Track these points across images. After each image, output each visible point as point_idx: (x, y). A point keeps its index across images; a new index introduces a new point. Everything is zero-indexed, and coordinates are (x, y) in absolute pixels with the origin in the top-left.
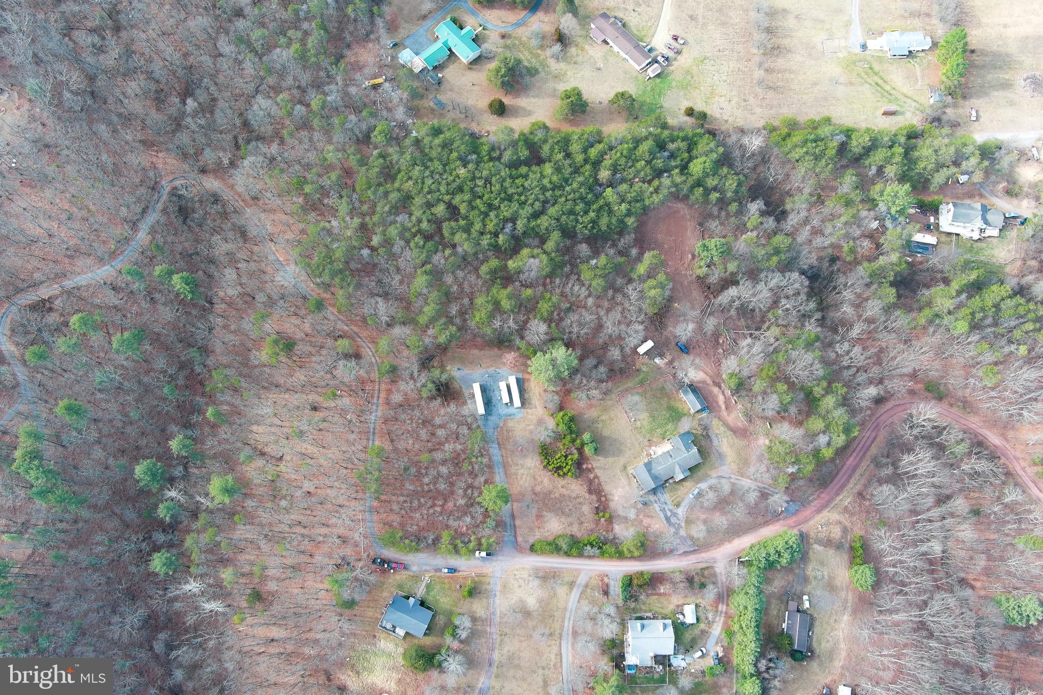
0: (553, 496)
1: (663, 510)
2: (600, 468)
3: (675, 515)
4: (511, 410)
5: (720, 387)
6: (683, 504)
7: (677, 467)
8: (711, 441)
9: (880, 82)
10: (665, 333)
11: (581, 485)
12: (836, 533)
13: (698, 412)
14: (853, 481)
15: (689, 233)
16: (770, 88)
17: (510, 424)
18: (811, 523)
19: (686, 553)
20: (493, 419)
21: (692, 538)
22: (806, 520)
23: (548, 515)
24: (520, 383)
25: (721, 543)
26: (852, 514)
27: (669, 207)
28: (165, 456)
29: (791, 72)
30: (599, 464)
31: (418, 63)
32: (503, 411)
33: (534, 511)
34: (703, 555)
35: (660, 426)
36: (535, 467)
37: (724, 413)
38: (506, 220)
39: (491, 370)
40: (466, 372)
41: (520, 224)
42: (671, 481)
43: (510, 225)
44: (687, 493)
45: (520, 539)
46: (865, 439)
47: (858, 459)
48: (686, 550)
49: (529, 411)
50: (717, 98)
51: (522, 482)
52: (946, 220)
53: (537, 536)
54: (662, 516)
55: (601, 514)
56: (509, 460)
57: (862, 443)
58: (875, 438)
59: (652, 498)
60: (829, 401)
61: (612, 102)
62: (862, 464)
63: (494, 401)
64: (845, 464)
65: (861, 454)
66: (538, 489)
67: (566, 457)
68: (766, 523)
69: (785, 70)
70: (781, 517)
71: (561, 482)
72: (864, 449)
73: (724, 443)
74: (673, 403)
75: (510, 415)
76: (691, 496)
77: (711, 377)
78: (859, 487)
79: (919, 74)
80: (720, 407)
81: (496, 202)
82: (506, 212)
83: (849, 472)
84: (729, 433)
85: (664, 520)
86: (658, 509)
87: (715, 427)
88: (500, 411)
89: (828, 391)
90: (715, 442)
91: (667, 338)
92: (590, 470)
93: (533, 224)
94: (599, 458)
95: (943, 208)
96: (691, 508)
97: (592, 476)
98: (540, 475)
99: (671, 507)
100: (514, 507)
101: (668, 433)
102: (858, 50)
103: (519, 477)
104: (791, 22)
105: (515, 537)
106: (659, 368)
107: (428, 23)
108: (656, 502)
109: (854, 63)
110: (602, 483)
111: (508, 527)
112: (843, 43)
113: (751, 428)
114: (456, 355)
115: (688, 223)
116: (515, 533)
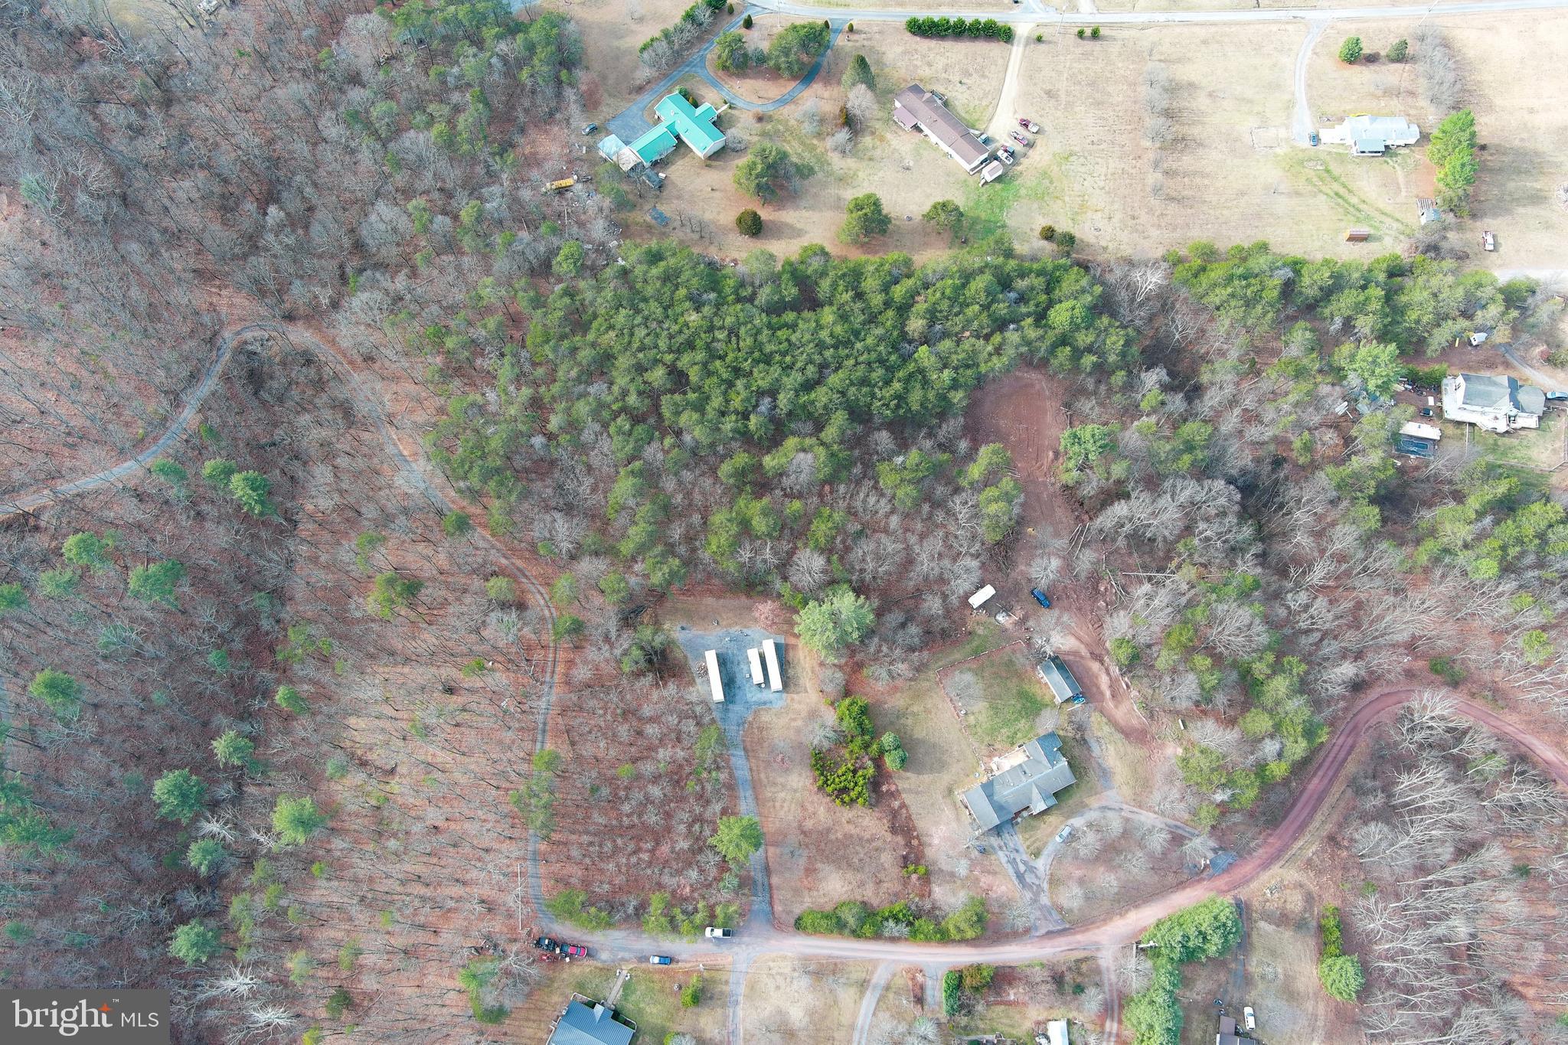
0: (832, 837)
1: (1013, 862)
2: (910, 791)
3: (1032, 869)
4: (766, 695)
5: (1102, 662)
6: (1045, 852)
7: (1035, 791)
8: (1089, 748)
9: (1342, 191)
10: (1013, 575)
11: (880, 819)
12: (1295, 902)
13: (1067, 701)
14: (1319, 817)
15: (1049, 418)
16: (1172, 199)
17: (765, 718)
18: (1254, 885)
19: (1050, 934)
20: (737, 708)
21: (1060, 909)
22: (1246, 881)
23: (825, 869)
24: (781, 651)
25: (1108, 916)
26: (1320, 872)
27: (1017, 378)
28: (205, 766)
29: (1204, 175)
30: (907, 785)
31: (628, 157)
32: (753, 696)
33: (802, 862)
34: (1079, 937)
35: (1007, 723)
36: (805, 788)
37: (1110, 704)
38: (761, 393)
39: (735, 630)
40: (694, 632)
41: (783, 399)
42: (1025, 814)
43: (767, 400)
44: (1052, 834)
45: (778, 908)
46: (1336, 748)
47: (1326, 781)
48: (1051, 928)
49: (795, 696)
50: (1089, 214)
51: (782, 814)
52: (1454, 401)
53: (805, 904)
54: (1011, 871)
55: (912, 868)
56: (762, 776)
57: (1332, 755)
58: (1352, 747)
59: (994, 841)
60: (1280, 685)
61: (928, 217)
62: (1334, 790)
63: (739, 680)
64: (1305, 789)
65: (1330, 773)
66: (809, 824)
67: (855, 772)
68: (1181, 885)
69: (1195, 173)
70: (1204, 875)
71: (846, 814)
72: (1336, 764)
73: (1111, 753)
74: (1026, 687)
75: (765, 703)
76: (1058, 839)
77: (1087, 645)
78: (1329, 827)
79: (1401, 180)
80: (1102, 694)
81: (746, 365)
82: (762, 379)
83: (1313, 802)
84: (1118, 736)
85: (1014, 878)
86: (1004, 860)
87: (1095, 726)
88: (749, 695)
89: (1277, 668)
90: (1096, 750)
91: (1017, 583)
92: (893, 795)
93: (804, 398)
94: (909, 774)
95: (1448, 383)
96: (1059, 858)
97: (896, 804)
98: (812, 802)
99: (1025, 857)
100: (770, 854)
101: (1019, 735)
102: (1306, 144)
103: (778, 804)
104: (1202, 102)
105: (771, 904)
106: (1004, 630)
107: (645, 98)
108: (1001, 848)
109: (1301, 163)
110: (914, 817)
111: (760, 888)
112: (1283, 133)
113: (1154, 729)
114: (679, 606)
115: (1048, 403)
116: (771, 897)
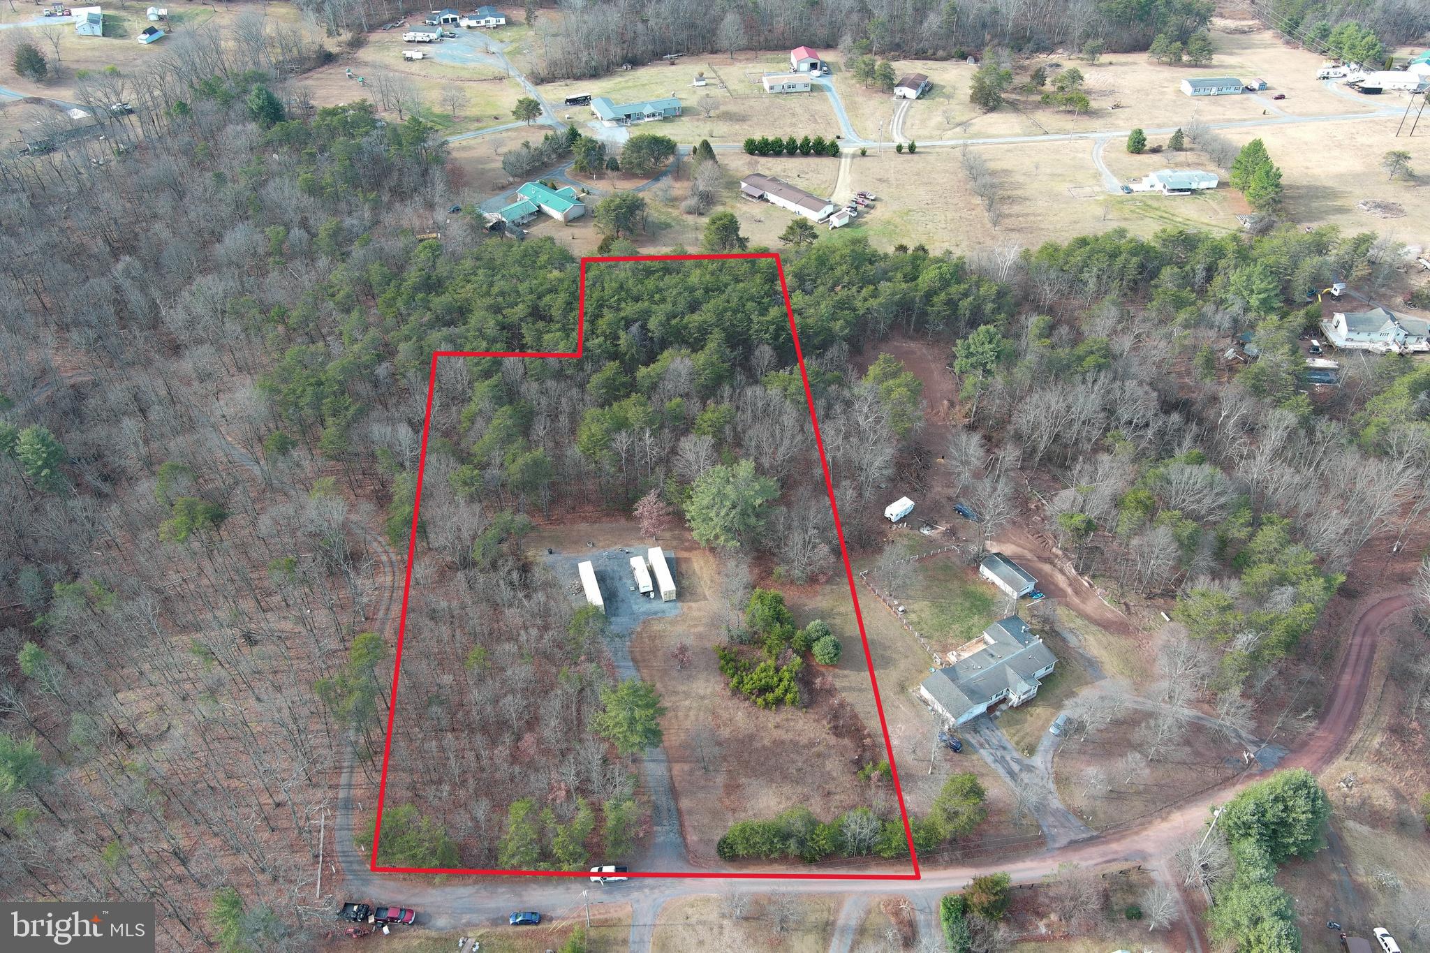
0: (759, 745)
1: (1001, 761)
2: (851, 689)
3: (1030, 769)
4: (656, 606)
5: (1052, 563)
6: (1041, 748)
7: (1010, 673)
8: (1064, 640)
9: (1165, 215)
10: (929, 495)
11: (817, 721)
12: (1383, 798)
13: (1024, 597)
14: (1368, 710)
15: (936, 376)
16: (1012, 230)
17: (657, 627)
19: (1074, 845)
20: (619, 623)
21: (1079, 814)
23: (752, 785)
24: (674, 565)
25: (1146, 819)
26: (1398, 767)
27: (896, 347)
29: (1036, 215)
30: (848, 685)
31: (493, 217)
32: (641, 607)
33: (721, 779)
34: (1114, 846)
35: (957, 619)
36: (713, 694)
37: (1075, 600)
38: (628, 323)
39: (615, 548)
40: (564, 555)
41: (653, 324)
42: (1003, 707)
43: (637, 324)
44: (1044, 727)
45: (692, 838)
46: (1355, 647)
47: (1358, 677)
48: (1073, 837)
49: (693, 605)
50: (937, 244)
51: (688, 724)
52: (1339, 330)
54: (1002, 771)
56: (659, 685)
57: (1354, 653)
58: (1373, 645)
59: (972, 739)
62: (1373, 685)
63: (621, 594)
65: (1361, 668)
66: (725, 733)
67: (777, 670)
68: (1227, 782)
69: (1027, 215)
70: (1254, 770)
71: (771, 719)
72: (1363, 662)
73: (1092, 644)
74: (972, 588)
75: (656, 613)
76: (1052, 730)
77: (1031, 551)
78: (1385, 719)
79: (1215, 206)
80: (1061, 590)
81: (612, 301)
82: (629, 309)
83: (1353, 698)
84: (1094, 628)
85: (1008, 779)
86: (989, 759)
87: (1064, 619)
88: (635, 607)
90: (1073, 641)
91: (936, 502)
92: (831, 692)
93: (676, 322)
94: (846, 672)
95: (1326, 323)
96: (1061, 753)
97: (835, 701)
98: (727, 708)
99: (1016, 755)
100: (675, 772)
101: (974, 630)
102: (1121, 193)
103: (680, 714)
104: (1019, 178)
105: (682, 833)
106: (930, 541)
107: (508, 193)
108: (982, 745)
109: (1122, 202)
110: (861, 716)
111: (665, 814)
112: (1097, 189)
113: (1134, 621)
114: (546, 534)
115: (933, 366)
116: (682, 825)
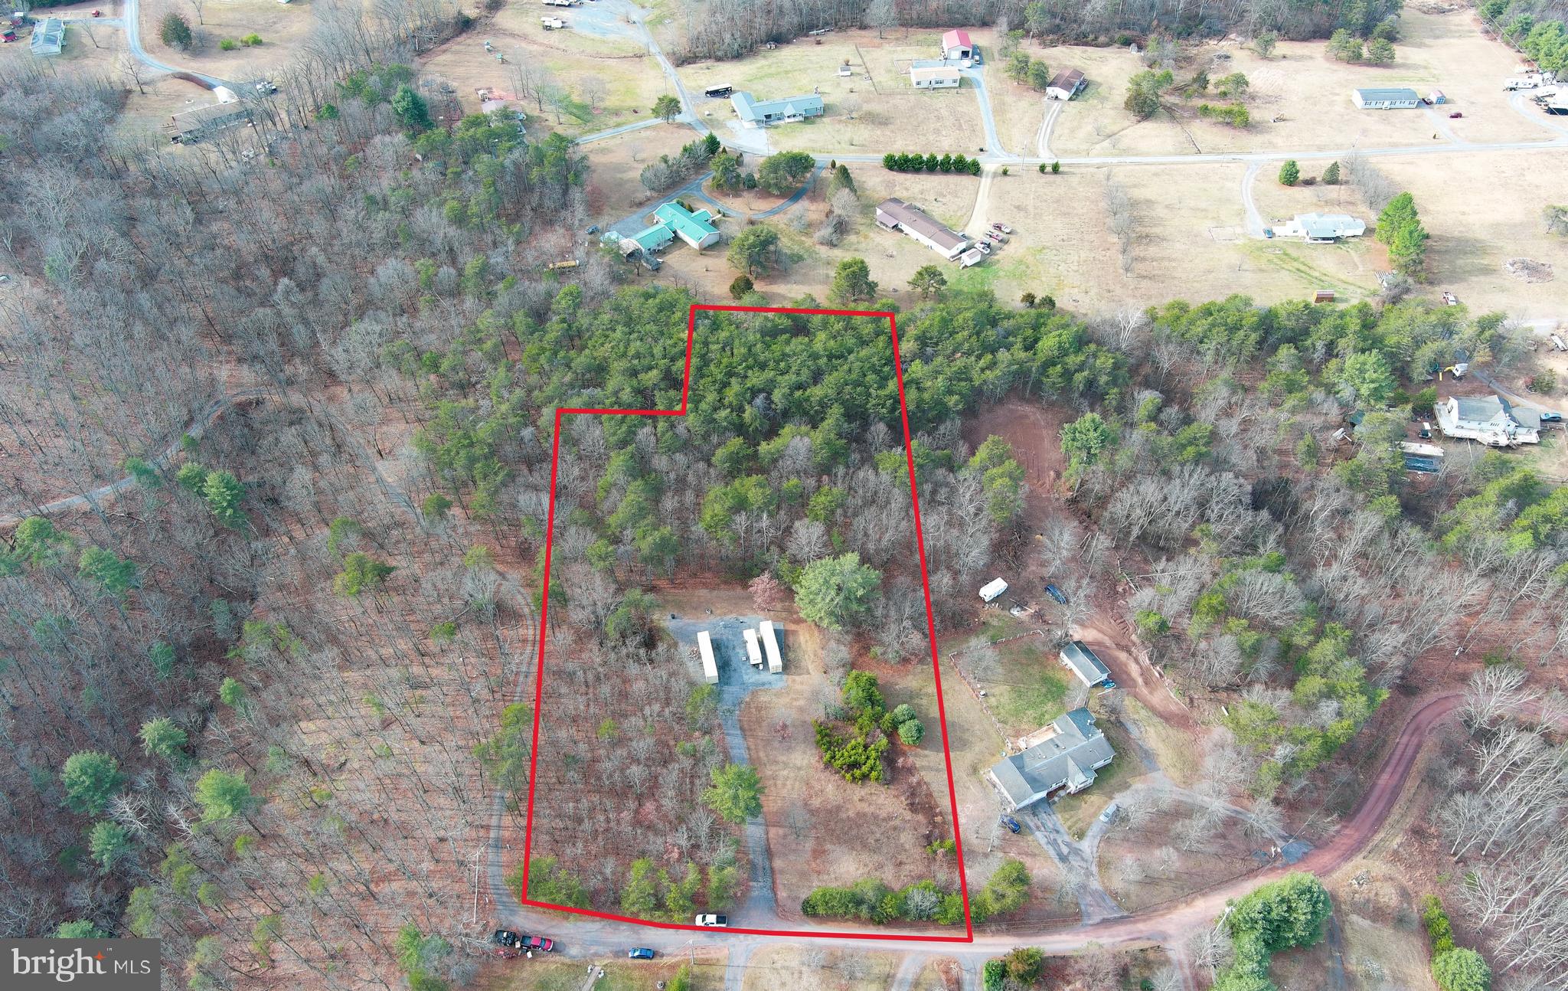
0: (844, 816)
1: (1054, 843)
2: (929, 768)
3: (1077, 852)
4: (764, 677)
5: (1130, 653)
6: (1090, 833)
7: (1071, 763)
8: (1126, 730)
9: (1302, 268)
10: (1023, 574)
11: (896, 797)
12: (1389, 896)
13: (1096, 686)
14: (1396, 811)
16: (1144, 277)
17: (763, 698)
18: (1337, 875)
19: (1106, 923)
20: (731, 691)
21: (1114, 895)
22: (1325, 872)
23: (836, 851)
24: (781, 637)
25: (1172, 905)
26: (1410, 867)
27: (1011, 411)
29: (1170, 260)
30: (927, 764)
31: (629, 244)
32: (751, 677)
33: (809, 845)
34: (1141, 926)
35: (1032, 705)
36: (809, 766)
37: (1144, 691)
38: (755, 392)
39: (730, 618)
40: (685, 621)
41: (777, 396)
42: (1062, 793)
43: (762, 396)
44: (1095, 815)
45: (782, 894)
46: (1401, 747)
47: (1397, 777)
48: (1106, 917)
49: (797, 678)
50: (1067, 290)
51: (784, 792)
52: (1450, 418)
53: (813, 889)
54: (1052, 852)
55: (936, 844)
56: (762, 754)
57: (1398, 753)
58: (1419, 746)
59: (1030, 821)
60: (1326, 648)
61: (914, 283)
62: (1408, 784)
63: (734, 663)
64: (1374, 785)
65: (1401, 769)
66: (816, 802)
67: (866, 747)
68: (1251, 873)
69: (1163, 259)
70: (1278, 864)
71: (858, 792)
72: (1404, 762)
73: (1151, 735)
74: (1051, 673)
75: (763, 684)
76: (1102, 818)
77: (1111, 637)
78: (1410, 821)
79: (1356, 259)
80: (1133, 680)
81: (740, 369)
82: (756, 379)
83: (1386, 796)
84: (1156, 720)
85: (1057, 860)
86: (1043, 841)
87: (1130, 710)
88: (745, 677)
89: (1319, 634)
90: (1134, 732)
91: (1029, 582)
92: (910, 770)
93: (798, 394)
94: (926, 752)
95: (1439, 407)
96: (1107, 839)
97: (914, 780)
98: (819, 780)
99: (1067, 838)
100: (771, 835)
101: (1047, 717)
102: (1263, 237)
103: (779, 782)
104: (1160, 211)
105: (773, 889)
106: (1019, 623)
107: (645, 210)
108: (1038, 828)
109: (1260, 249)
110: (935, 794)
111: (760, 872)
112: (1239, 230)
113: (1195, 714)
114: (669, 598)
115: (1044, 432)
116: (774, 882)
